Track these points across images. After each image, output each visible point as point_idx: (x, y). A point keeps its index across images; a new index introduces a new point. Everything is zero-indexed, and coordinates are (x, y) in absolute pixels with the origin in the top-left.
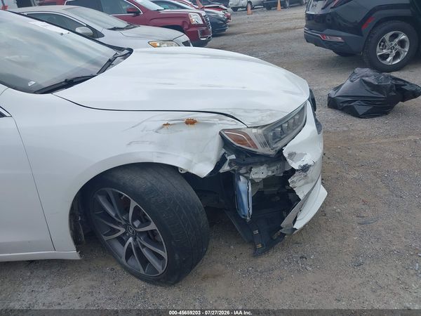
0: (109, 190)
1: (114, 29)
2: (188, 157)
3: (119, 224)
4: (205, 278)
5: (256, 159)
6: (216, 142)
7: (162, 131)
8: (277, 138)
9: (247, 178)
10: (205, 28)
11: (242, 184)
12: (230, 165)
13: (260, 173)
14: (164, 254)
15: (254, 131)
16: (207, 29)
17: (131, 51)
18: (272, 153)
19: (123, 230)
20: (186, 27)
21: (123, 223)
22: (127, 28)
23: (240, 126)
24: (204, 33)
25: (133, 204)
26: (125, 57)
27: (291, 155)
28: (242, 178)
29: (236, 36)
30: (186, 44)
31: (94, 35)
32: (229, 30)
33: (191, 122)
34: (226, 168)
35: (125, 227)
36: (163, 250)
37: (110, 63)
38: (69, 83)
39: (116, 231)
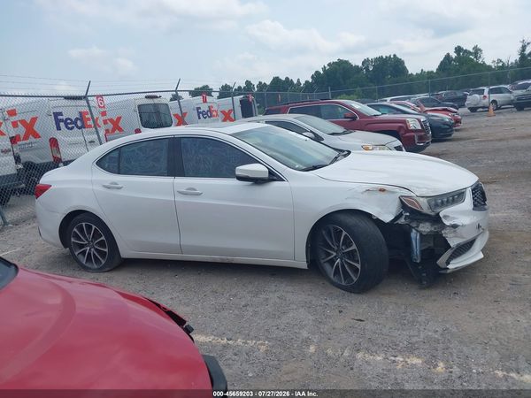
0: (331, 227)
1: (333, 134)
2: (378, 209)
3: (333, 250)
4: (384, 294)
5: (422, 218)
6: (397, 202)
7: (366, 193)
8: (437, 205)
9: (417, 231)
10: (423, 133)
11: (414, 234)
12: (405, 219)
13: (426, 228)
14: (359, 266)
15: (421, 199)
16: (425, 135)
17: (349, 152)
18: (433, 214)
19: (335, 254)
20: (402, 132)
21: (336, 248)
22: (344, 133)
23: (412, 194)
24: (421, 139)
25: (344, 233)
26: (345, 156)
27: (445, 217)
28: (414, 231)
29: (462, 143)
30: (398, 149)
31: (318, 139)
32: (455, 135)
33: (382, 190)
34: (402, 221)
35: (336, 252)
36: (357, 262)
37: (336, 159)
38: (315, 168)
39: (330, 254)
